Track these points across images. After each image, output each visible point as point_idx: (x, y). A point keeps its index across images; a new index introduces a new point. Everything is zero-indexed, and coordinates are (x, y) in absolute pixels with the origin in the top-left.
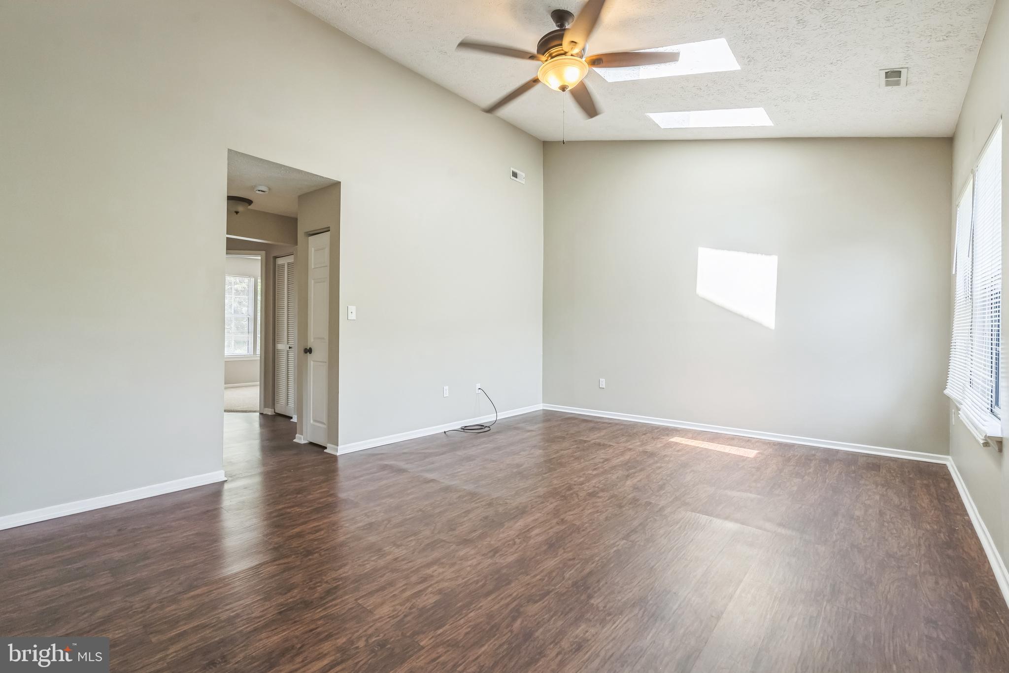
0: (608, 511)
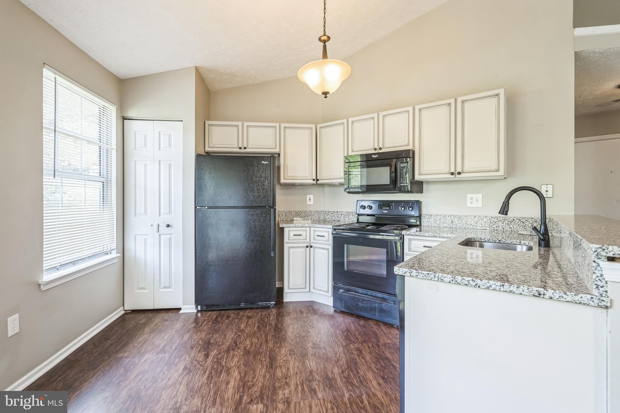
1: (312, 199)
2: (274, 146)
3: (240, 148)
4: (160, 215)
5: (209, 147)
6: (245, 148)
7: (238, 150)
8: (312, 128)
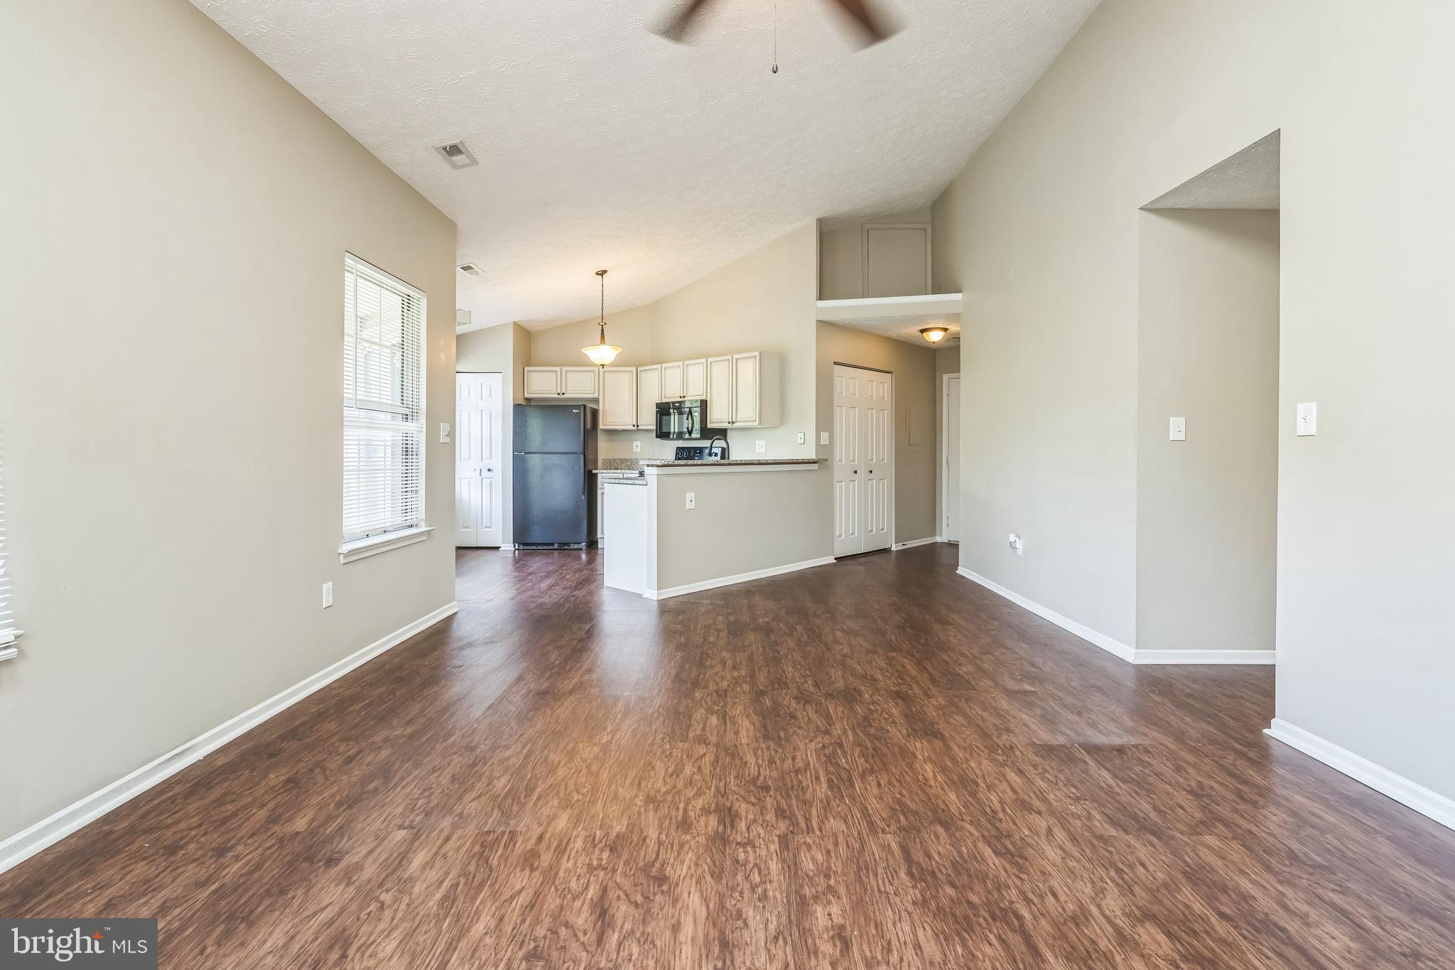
0: (453, 763)
1: (639, 446)
2: (593, 391)
3: (559, 394)
4: (482, 460)
5: (528, 393)
6: (563, 394)
7: (557, 396)
8: (632, 371)
